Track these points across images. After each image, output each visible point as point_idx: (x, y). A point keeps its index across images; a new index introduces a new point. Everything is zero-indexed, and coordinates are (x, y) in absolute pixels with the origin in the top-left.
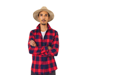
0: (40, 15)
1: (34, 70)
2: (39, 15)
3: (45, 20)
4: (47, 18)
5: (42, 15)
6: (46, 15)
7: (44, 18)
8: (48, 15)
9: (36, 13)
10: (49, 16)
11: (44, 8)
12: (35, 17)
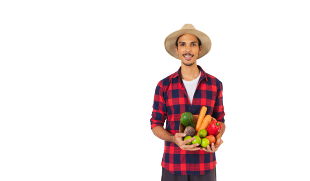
0: (179, 45)
1: (171, 167)
2: (177, 44)
3: (191, 53)
4: (195, 50)
5: (184, 44)
6: (193, 44)
7: (188, 50)
8: (197, 44)
9: (172, 39)
10: (200, 44)
11: (188, 27)
12: (168, 48)
